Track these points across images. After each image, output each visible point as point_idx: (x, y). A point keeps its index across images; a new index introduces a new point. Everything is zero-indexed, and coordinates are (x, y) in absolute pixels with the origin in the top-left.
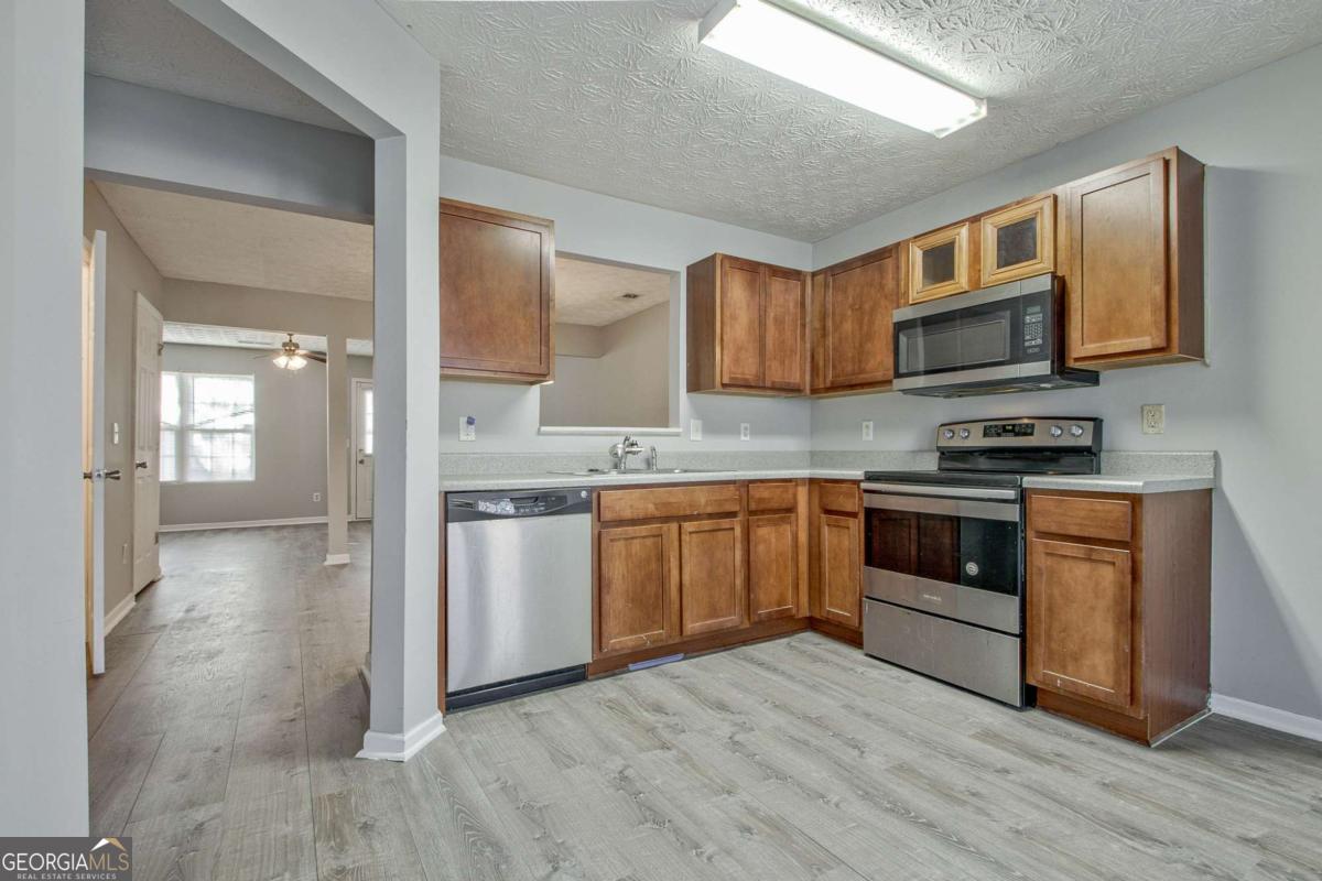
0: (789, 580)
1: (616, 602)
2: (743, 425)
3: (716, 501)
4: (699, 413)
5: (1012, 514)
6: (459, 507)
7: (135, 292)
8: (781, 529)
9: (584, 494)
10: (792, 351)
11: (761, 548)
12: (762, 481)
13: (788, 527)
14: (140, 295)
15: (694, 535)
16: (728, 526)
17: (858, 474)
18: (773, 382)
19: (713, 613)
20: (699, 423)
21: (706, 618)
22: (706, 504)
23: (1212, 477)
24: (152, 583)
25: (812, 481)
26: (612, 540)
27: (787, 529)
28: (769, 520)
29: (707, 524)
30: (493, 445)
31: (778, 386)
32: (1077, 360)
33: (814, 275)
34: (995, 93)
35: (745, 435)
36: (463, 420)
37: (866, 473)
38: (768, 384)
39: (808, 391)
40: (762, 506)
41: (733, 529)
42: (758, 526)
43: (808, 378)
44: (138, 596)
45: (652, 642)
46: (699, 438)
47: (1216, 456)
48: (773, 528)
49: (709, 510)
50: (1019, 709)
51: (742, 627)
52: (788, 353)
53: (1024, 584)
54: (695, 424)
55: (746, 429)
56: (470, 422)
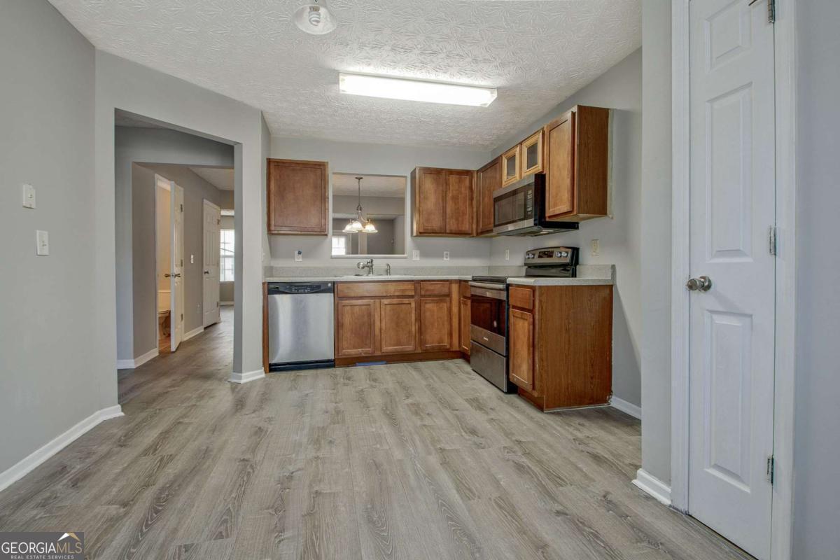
0: (445, 331)
1: (347, 334)
2: (445, 253)
3: (400, 290)
4: (418, 247)
5: (503, 296)
6: (272, 289)
7: (203, 199)
8: (441, 305)
9: (330, 285)
10: (463, 213)
11: (428, 314)
12: (429, 281)
13: (445, 304)
14: (205, 200)
15: (388, 306)
16: (407, 302)
17: (469, 277)
18: (451, 230)
19: (399, 343)
20: (418, 252)
21: (394, 345)
22: (395, 292)
23: (610, 278)
24: (215, 324)
25: (460, 281)
26: (344, 306)
27: (445, 306)
28: (432, 300)
29: (395, 301)
30: (310, 263)
31: (454, 232)
32: (550, 217)
33: (478, 171)
34: (499, 85)
35: (447, 258)
36: (296, 252)
37: (473, 277)
38: (448, 231)
39: (475, 234)
40: (428, 293)
41: (410, 304)
42: (426, 303)
43: (474, 226)
44: (205, 328)
45: (365, 354)
46: (418, 259)
47: (613, 267)
48: (435, 305)
49: (397, 294)
50: (506, 393)
51: (416, 352)
52: (461, 214)
53: (508, 332)
54: (416, 253)
55: (447, 254)
56: (300, 253)
